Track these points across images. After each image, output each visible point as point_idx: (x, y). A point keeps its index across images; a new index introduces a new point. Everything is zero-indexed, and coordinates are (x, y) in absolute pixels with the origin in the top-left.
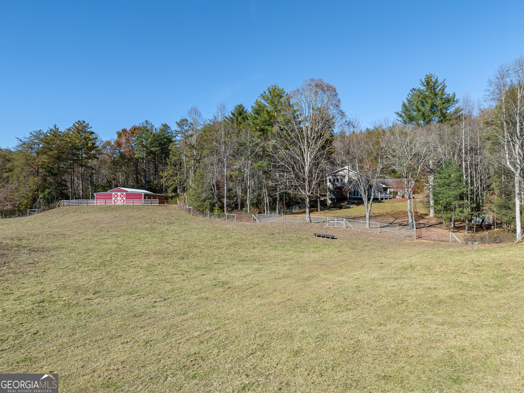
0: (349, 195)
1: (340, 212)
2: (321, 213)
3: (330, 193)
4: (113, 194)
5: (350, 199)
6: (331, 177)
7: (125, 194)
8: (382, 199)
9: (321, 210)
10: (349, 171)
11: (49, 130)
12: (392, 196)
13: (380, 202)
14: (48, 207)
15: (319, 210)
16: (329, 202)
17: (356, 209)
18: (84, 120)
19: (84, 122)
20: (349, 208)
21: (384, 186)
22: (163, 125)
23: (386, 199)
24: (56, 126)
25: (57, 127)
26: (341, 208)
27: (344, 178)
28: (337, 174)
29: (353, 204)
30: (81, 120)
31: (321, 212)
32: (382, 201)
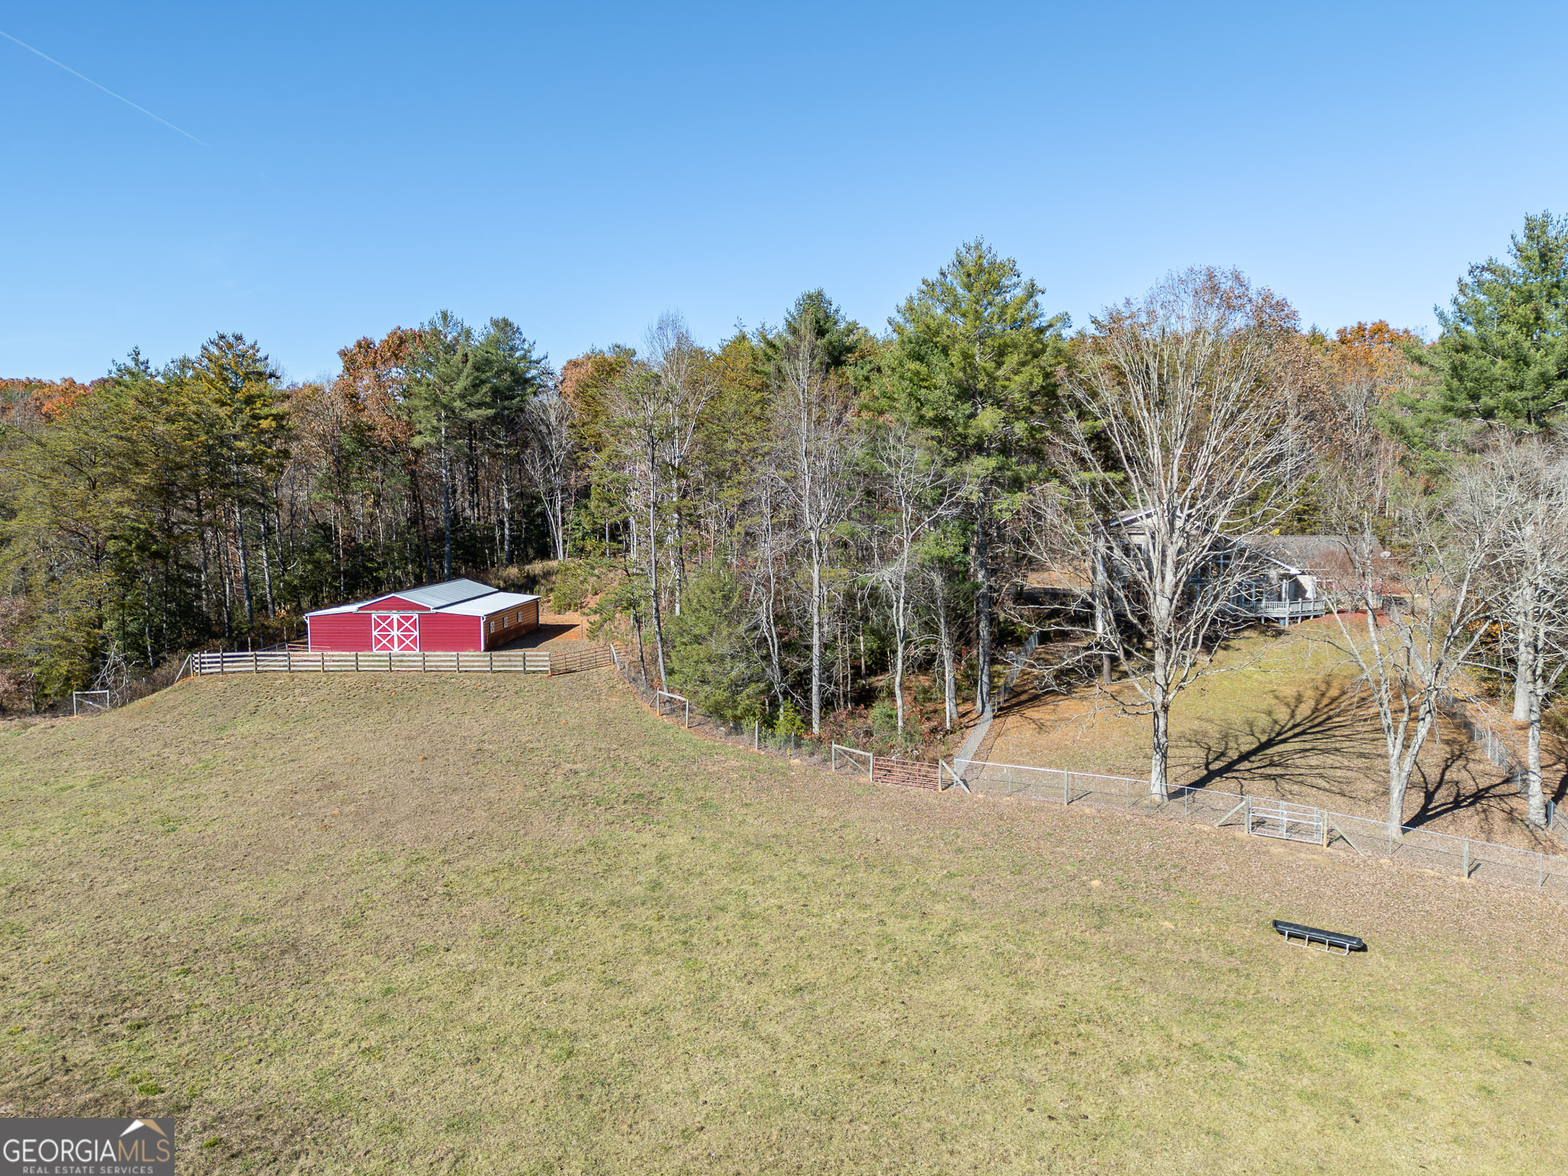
4: (373, 616)
7: (416, 616)
11: (114, 369)
14: (147, 682)
18: (238, 332)
19: (239, 338)
22: (495, 323)
23: (1304, 619)
24: (138, 354)
25: (141, 358)
30: (229, 335)
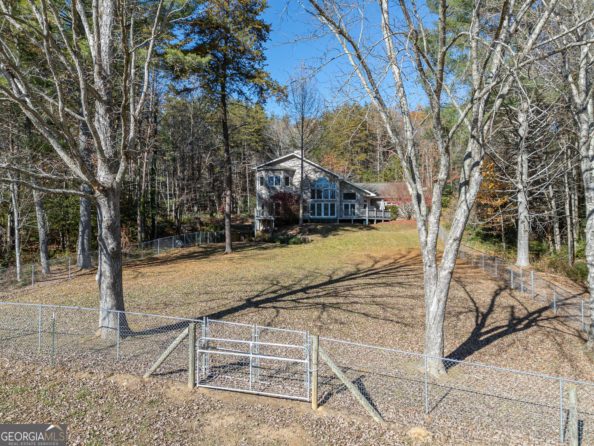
0: (303, 213)
1: (283, 256)
2: (231, 259)
3: (263, 208)
5: (305, 221)
6: (263, 173)
8: (371, 221)
9: (234, 249)
10: (302, 161)
12: (389, 215)
13: (370, 228)
15: (228, 249)
16: (259, 227)
17: (320, 244)
20: (305, 241)
21: (372, 195)
23: (378, 221)
26: (285, 242)
27: (292, 176)
28: (277, 167)
29: (313, 232)
31: (233, 255)
32: (372, 225)
